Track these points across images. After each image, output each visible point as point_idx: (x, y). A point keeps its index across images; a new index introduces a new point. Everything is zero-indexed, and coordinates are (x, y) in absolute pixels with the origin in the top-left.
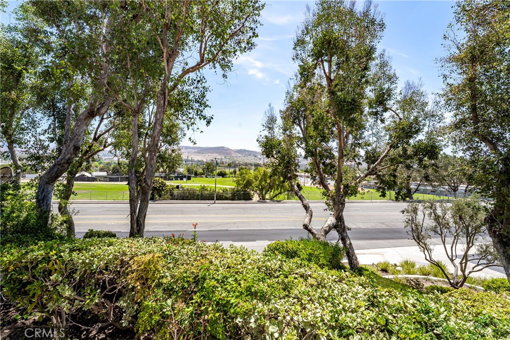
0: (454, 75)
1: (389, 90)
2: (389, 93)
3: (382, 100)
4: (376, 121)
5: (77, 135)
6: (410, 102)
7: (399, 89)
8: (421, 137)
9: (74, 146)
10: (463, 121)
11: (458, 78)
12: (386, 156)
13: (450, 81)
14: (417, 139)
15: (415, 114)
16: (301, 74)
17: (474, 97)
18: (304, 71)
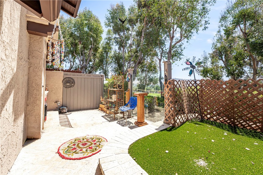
16: (225, 34)
18: (227, 32)
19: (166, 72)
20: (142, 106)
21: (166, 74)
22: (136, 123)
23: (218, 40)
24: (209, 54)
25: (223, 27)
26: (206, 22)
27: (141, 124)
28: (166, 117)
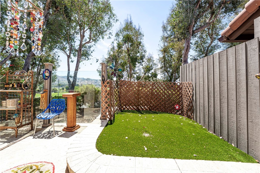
0: (161, 55)
1: (144, 55)
2: (144, 56)
3: (142, 58)
4: (140, 65)
5: (28, 63)
6: (150, 60)
7: (147, 55)
8: (153, 71)
9: (27, 68)
10: (162, 67)
11: (162, 56)
12: (143, 77)
13: (160, 56)
14: (152, 72)
15: (151, 64)
16: (118, 46)
17: (164, 61)
18: (119, 45)
19: (103, 73)
20: (75, 108)
21: (104, 75)
22: (67, 129)
23: (111, 49)
24: (105, 58)
25: (117, 41)
26: (110, 33)
27: (74, 129)
28: (102, 114)
